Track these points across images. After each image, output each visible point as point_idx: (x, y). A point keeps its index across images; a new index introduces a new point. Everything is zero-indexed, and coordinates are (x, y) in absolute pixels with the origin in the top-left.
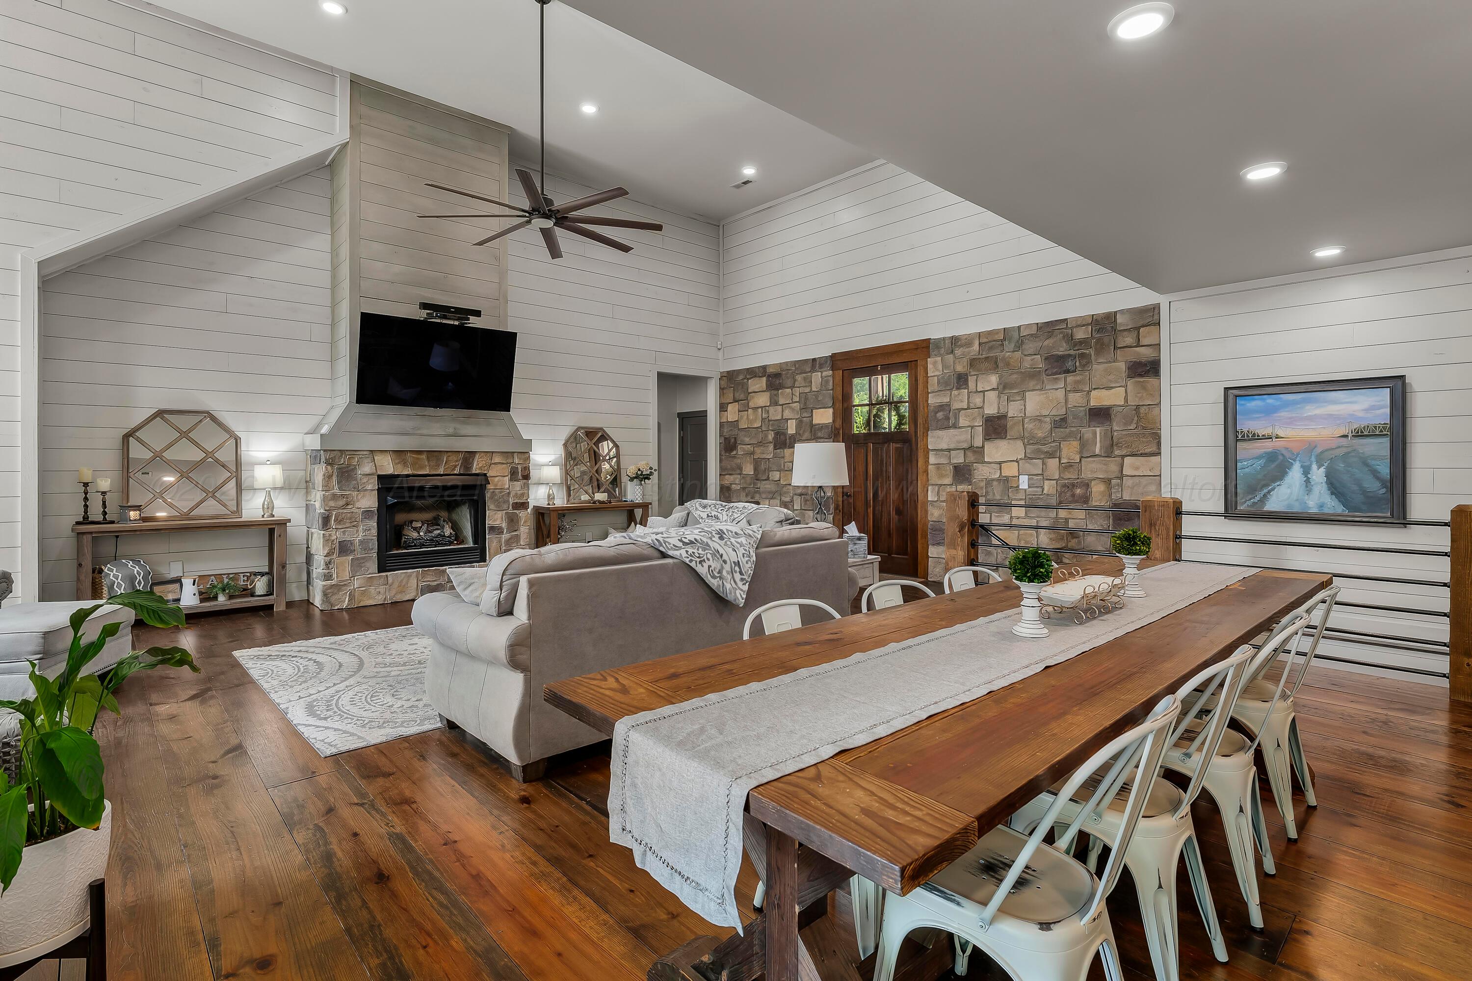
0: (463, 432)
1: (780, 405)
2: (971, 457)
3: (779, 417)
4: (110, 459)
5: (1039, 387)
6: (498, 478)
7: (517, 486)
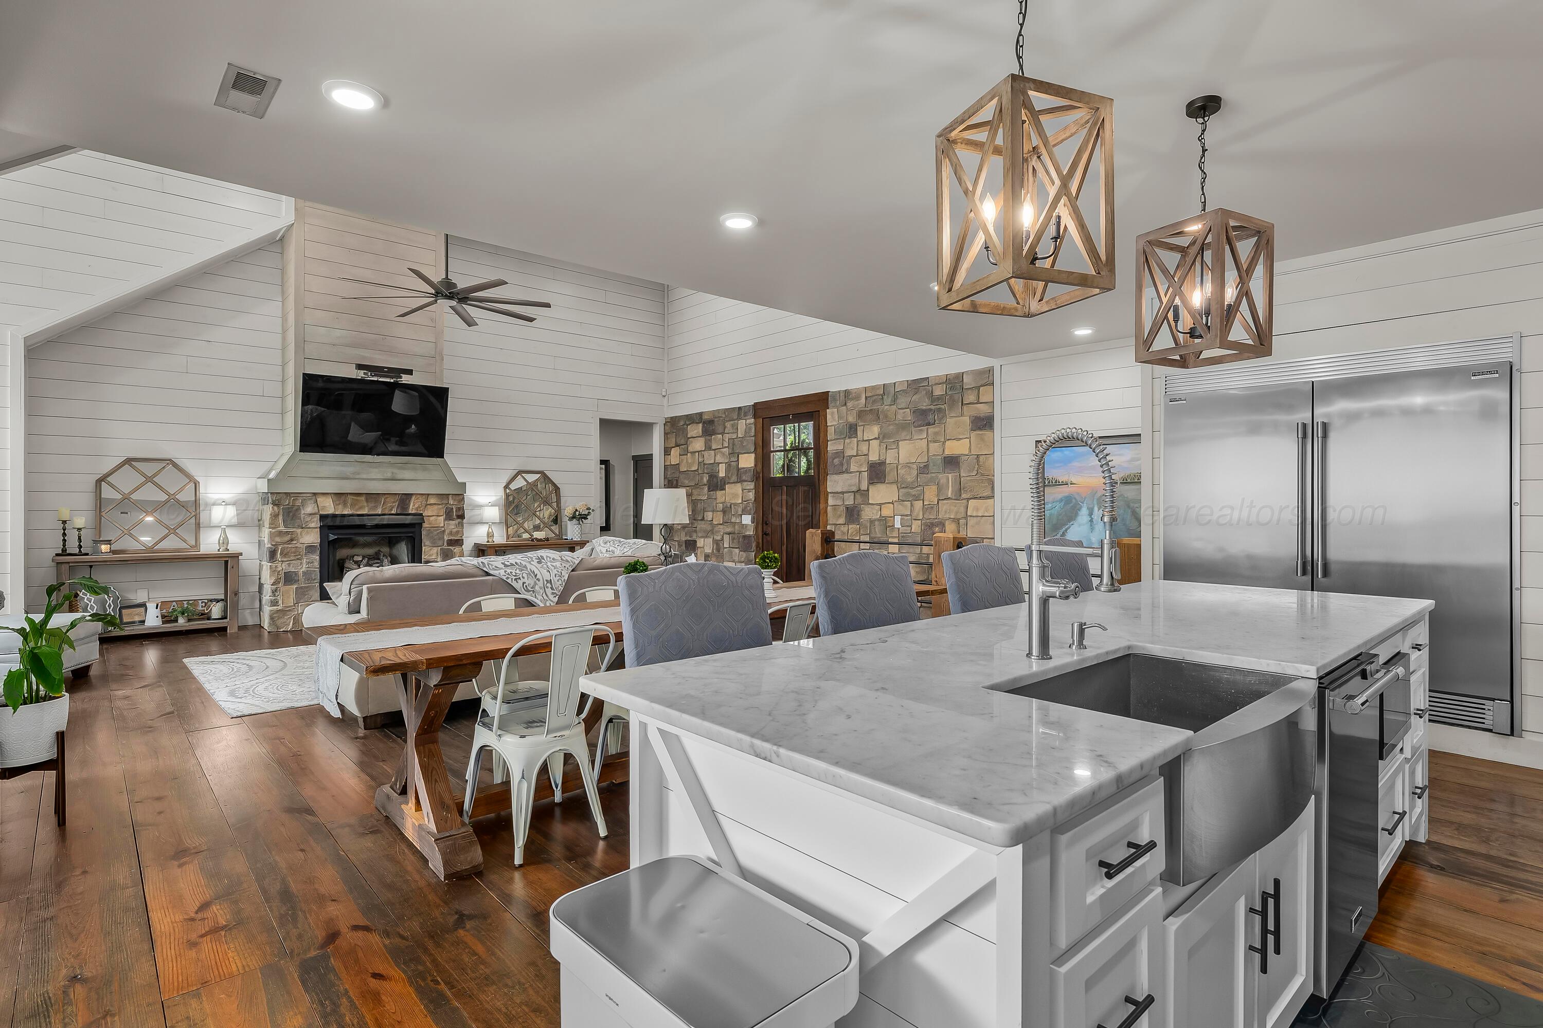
0: (399, 477)
1: (713, 450)
2: (859, 499)
3: (712, 461)
4: (86, 500)
5: (908, 437)
6: (434, 517)
7: (452, 525)
